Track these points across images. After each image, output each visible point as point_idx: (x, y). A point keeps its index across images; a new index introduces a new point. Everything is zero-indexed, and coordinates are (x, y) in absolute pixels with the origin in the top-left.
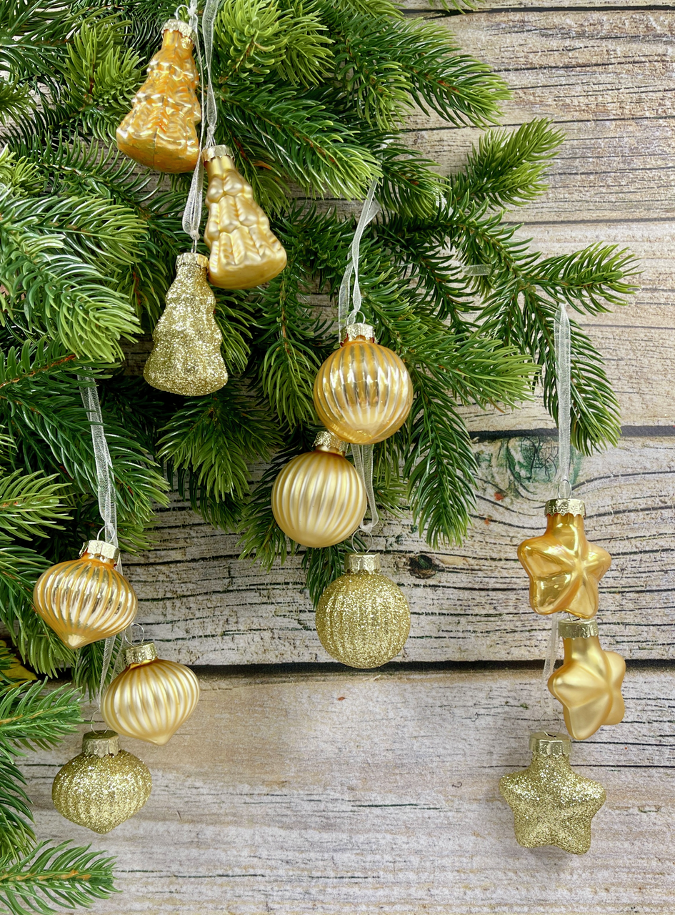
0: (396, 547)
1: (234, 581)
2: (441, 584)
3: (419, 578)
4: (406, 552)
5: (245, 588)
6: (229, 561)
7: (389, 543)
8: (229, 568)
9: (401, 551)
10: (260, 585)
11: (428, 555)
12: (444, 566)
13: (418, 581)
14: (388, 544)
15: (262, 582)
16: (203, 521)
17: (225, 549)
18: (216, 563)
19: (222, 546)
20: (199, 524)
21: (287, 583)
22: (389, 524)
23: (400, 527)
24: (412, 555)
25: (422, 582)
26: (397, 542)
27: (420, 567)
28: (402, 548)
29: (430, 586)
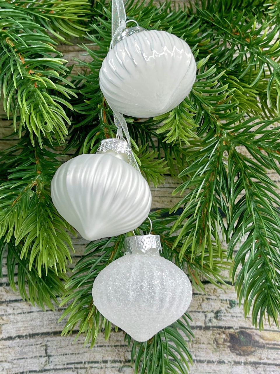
0: (215, 322)
1: (51, 359)
2: (262, 361)
3: (240, 354)
4: (225, 328)
5: (61, 367)
6: (46, 339)
7: (208, 318)
8: (46, 346)
9: (220, 327)
10: (78, 363)
11: (248, 331)
12: (264, 342)
13: (238, 359)
14: (207, 320)
15: (79, 360)
16: (20, 297)
17: (43, 326)
18: (32, 341)
19: (39, 323)
20: (16, 301)
21: (105, 362)
22: (208, 299)
23: (219, 303)
24: (231, 331)
25: (243, 359)
26: (216, 317)
27: (240, 344)
28: (222, 324)
29: (251, 363)
